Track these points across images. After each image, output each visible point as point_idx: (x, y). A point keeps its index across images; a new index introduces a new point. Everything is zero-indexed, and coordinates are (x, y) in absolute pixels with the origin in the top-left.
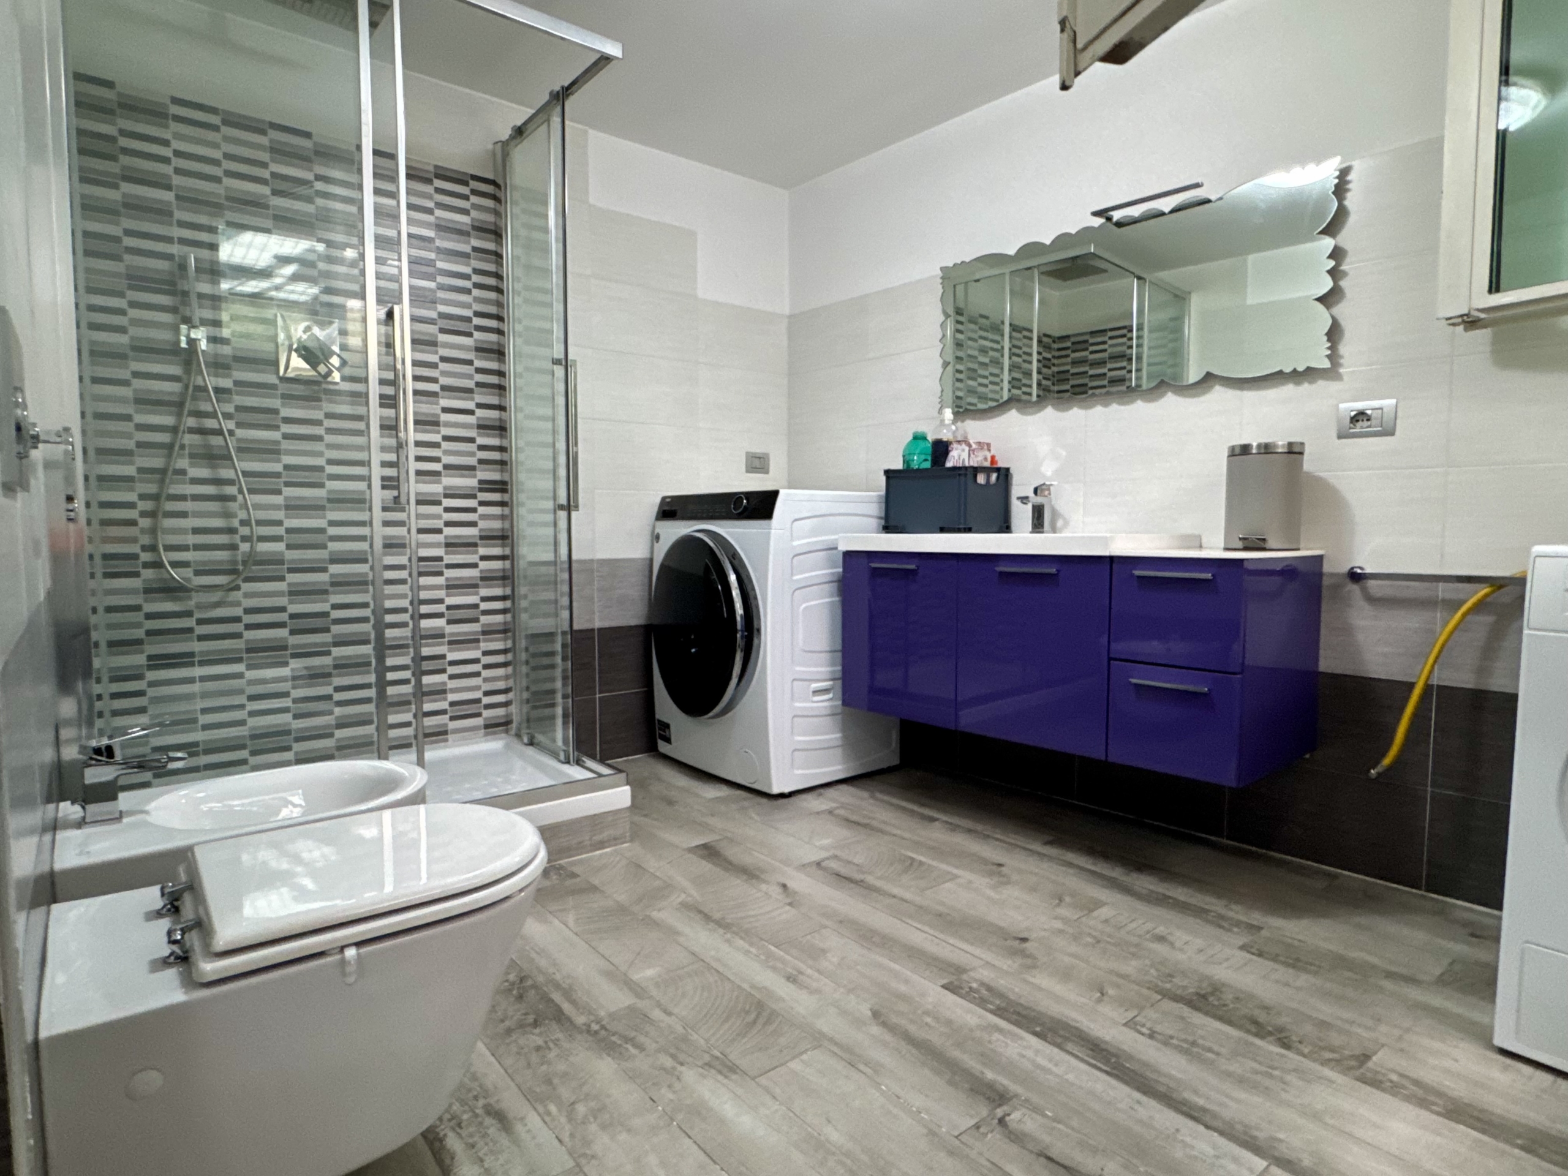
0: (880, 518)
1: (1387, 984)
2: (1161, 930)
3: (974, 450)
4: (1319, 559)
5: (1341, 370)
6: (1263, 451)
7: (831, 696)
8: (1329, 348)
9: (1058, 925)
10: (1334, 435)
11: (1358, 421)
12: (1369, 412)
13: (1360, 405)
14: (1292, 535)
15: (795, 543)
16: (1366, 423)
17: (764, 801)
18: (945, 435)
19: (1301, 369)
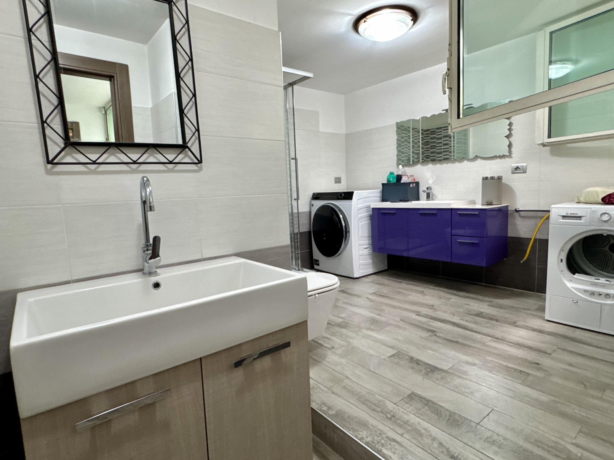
0: (380, 197)
1: (523, 311)
2: (467, 303)
3: (409, 178)
4: (507, 207)
5: (512, 155)
6: (491, 178)
7: (369, 249)
8: (509, 150)
9: (441, 303)
10: (510, 173)
11: (517, 169)
12: (519, 167)
13: (517, 165)
14: (500, 199)
15: (358, 206)
16: (519, 170)
17: (352, 280)
18: (400, 173)
19: (501, 155)
